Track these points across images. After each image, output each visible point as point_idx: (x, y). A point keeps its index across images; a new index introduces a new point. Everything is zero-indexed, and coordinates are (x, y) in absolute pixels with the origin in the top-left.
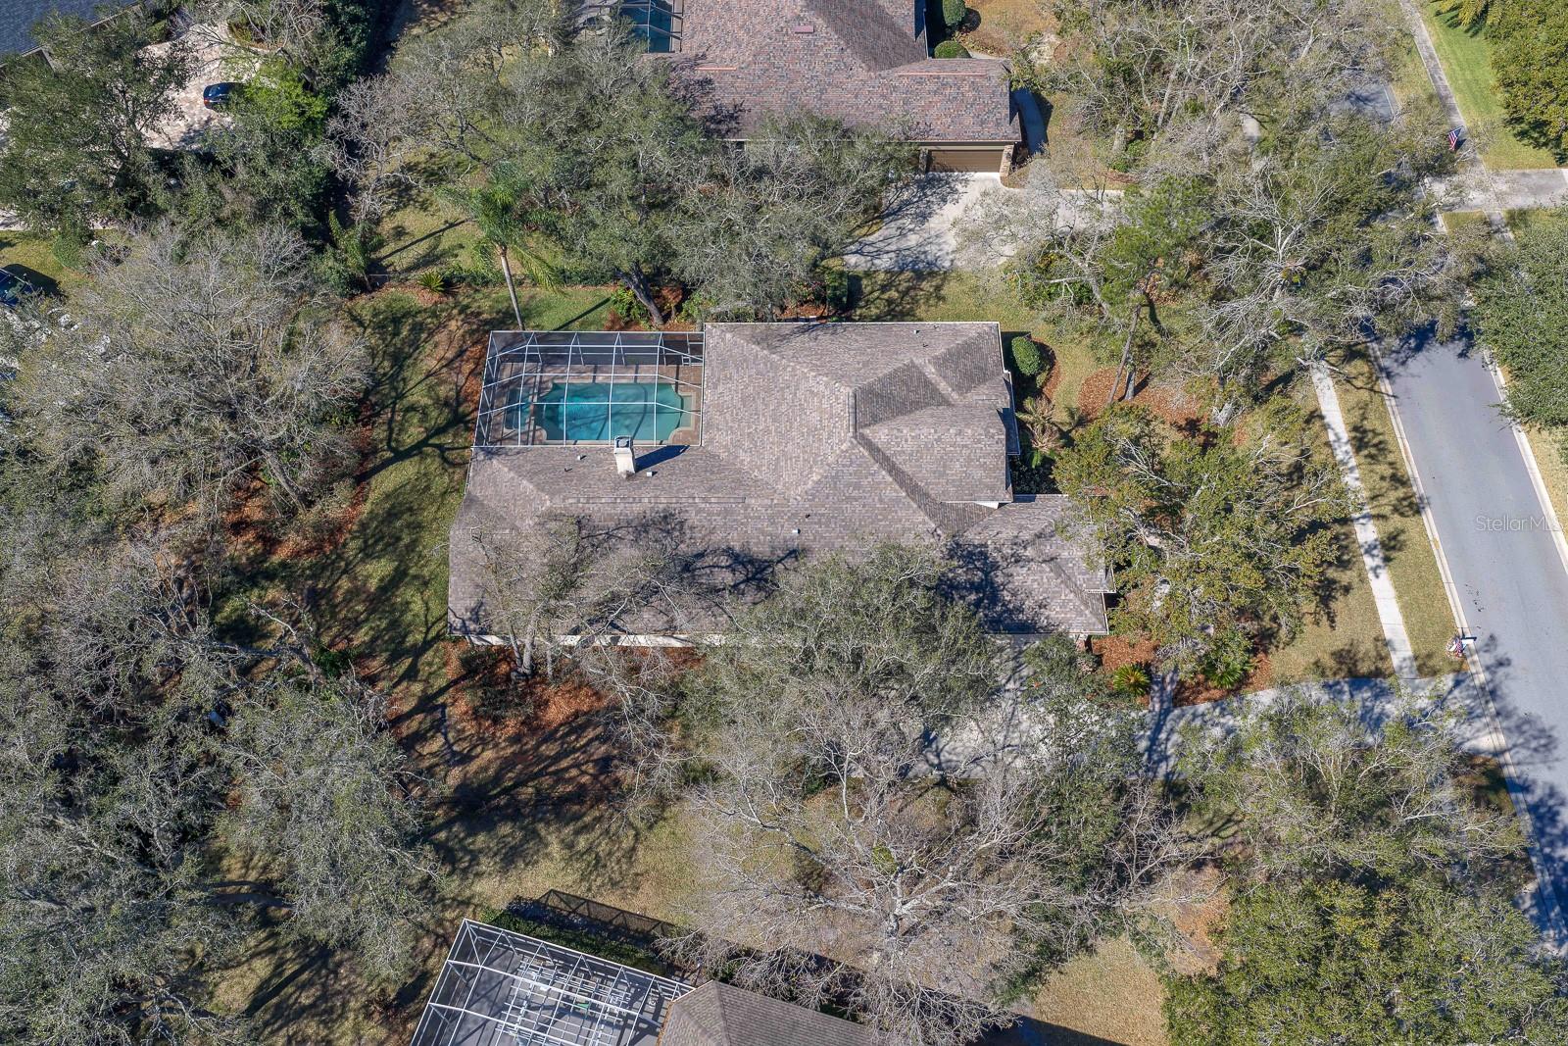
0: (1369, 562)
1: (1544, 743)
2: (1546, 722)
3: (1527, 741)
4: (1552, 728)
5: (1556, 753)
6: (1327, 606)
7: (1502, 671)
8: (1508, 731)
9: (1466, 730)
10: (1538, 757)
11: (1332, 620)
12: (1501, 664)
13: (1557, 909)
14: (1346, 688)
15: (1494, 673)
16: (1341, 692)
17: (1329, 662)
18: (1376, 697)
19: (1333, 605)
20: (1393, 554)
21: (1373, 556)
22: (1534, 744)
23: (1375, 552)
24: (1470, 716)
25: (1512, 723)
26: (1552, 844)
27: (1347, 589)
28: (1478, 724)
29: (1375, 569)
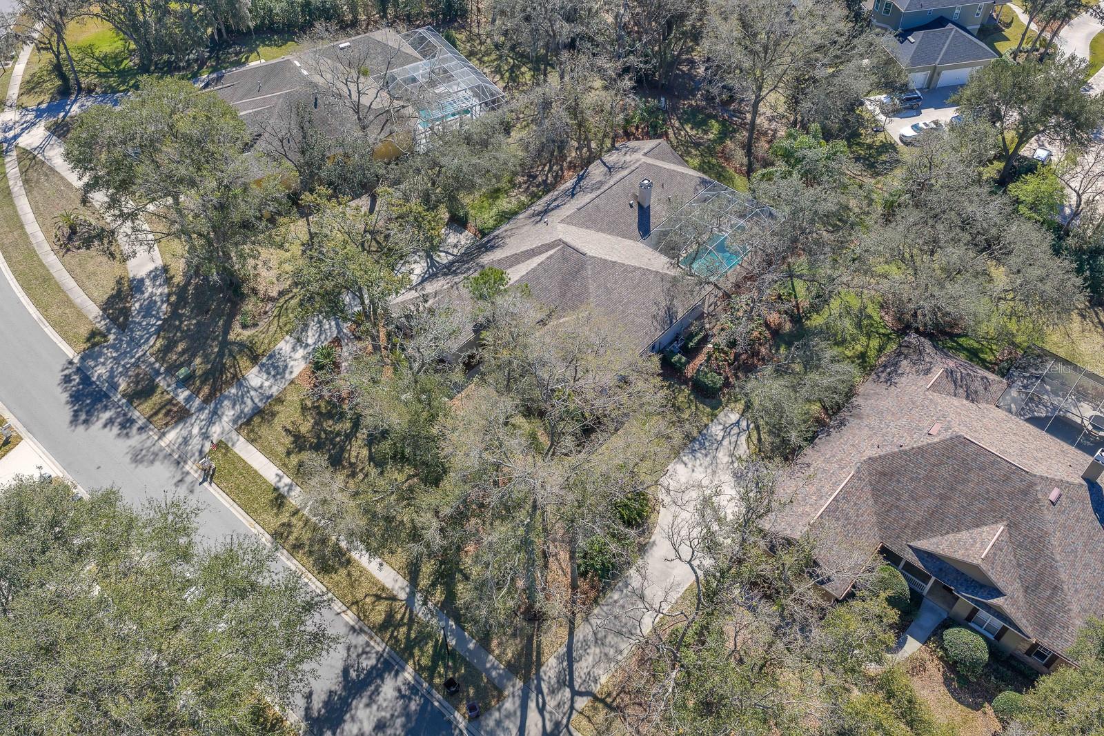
0: (287, 480)
1: (137, 458)
2: (141, 468)
3: (148, 451)
4: (136, 467)
5: (129, 456)
6: (294, 436)
7: (178, 477)
8: (162, 449)
9: (184, 433)
10: (139, 447)
11: (287, 430)
12: (181, 481)
13: (104, 389)
14: (260, 404)
15: (183, 473)
16: (261, 400)
17: (277, 408)
18: (242, 412)
19: (292, 439)
20: (276, 494)
21: (286, 485)
22: (144, 452)
23: (286, 489)
24: (186, 441)
25: (161, 455)
26: (118, 413)
27: (289, 453)
28: (180, 440)
29: (281, 478)
